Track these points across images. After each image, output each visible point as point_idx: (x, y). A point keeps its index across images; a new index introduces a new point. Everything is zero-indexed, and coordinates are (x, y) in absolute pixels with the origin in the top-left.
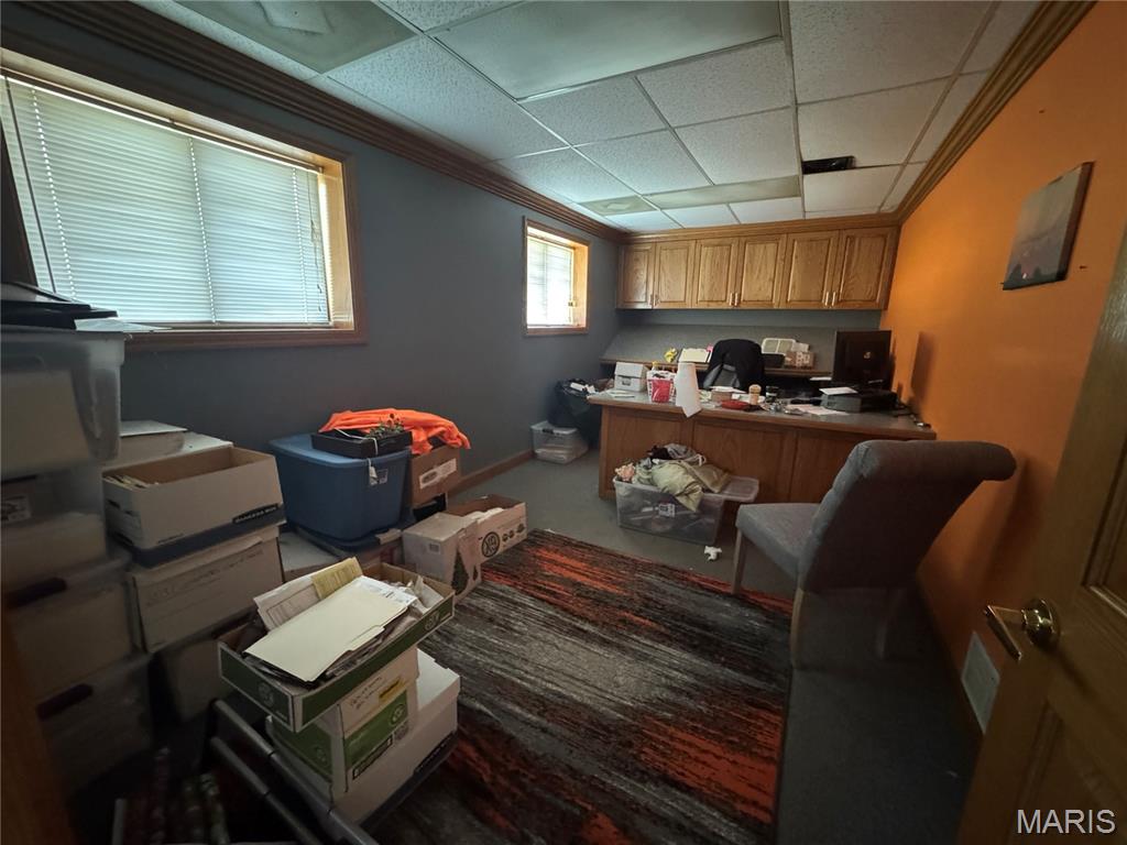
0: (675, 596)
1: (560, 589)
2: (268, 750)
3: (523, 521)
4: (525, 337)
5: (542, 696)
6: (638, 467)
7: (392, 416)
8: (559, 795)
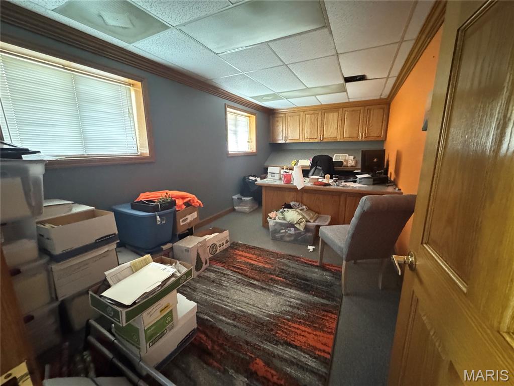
0: (294, 267)
1: (244, 267)
2: (113, 338)
3: (228, 238)
4: (228, 157)
5: (234, 312)
6: (278, 213)
7: (167, 193)
8: (240, 352)
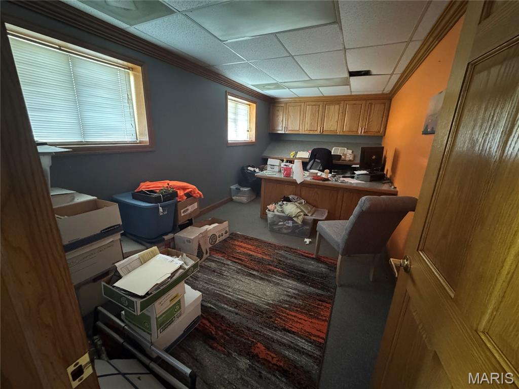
0: (291, 259)
1: (243, 257)
2: (123, 325)
3: (227, 229)
4: (227, 146)
5: (236, 301)
6: (277, 205)
7: (168, 184)
8: (242, 337)
